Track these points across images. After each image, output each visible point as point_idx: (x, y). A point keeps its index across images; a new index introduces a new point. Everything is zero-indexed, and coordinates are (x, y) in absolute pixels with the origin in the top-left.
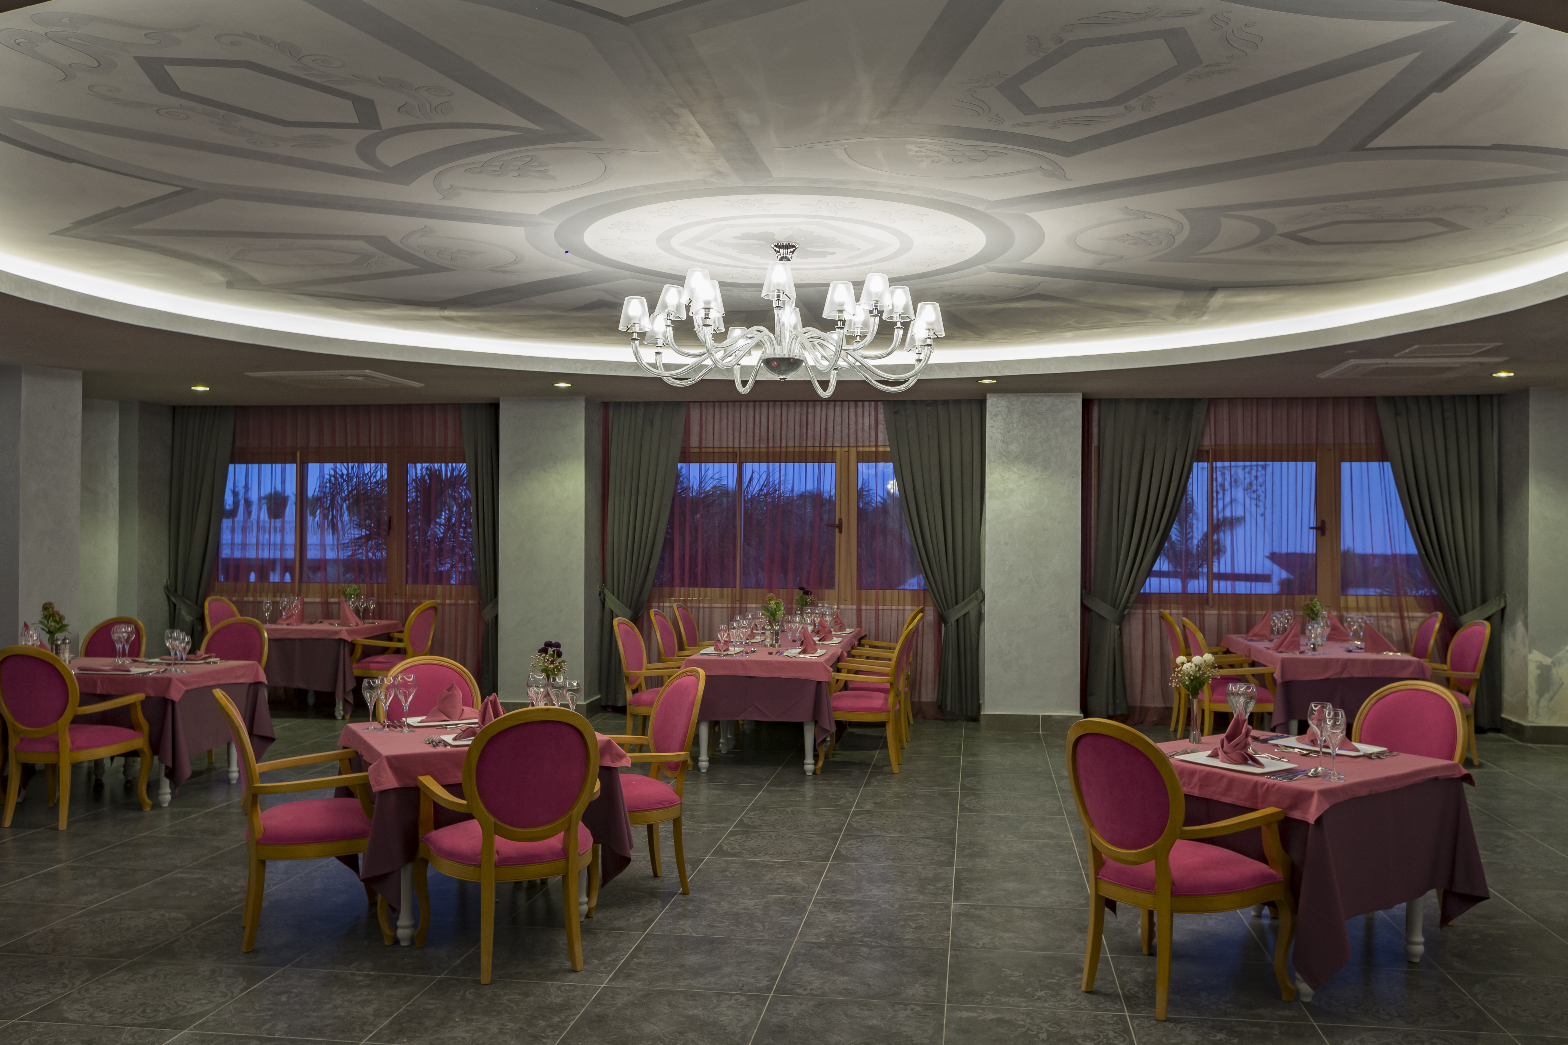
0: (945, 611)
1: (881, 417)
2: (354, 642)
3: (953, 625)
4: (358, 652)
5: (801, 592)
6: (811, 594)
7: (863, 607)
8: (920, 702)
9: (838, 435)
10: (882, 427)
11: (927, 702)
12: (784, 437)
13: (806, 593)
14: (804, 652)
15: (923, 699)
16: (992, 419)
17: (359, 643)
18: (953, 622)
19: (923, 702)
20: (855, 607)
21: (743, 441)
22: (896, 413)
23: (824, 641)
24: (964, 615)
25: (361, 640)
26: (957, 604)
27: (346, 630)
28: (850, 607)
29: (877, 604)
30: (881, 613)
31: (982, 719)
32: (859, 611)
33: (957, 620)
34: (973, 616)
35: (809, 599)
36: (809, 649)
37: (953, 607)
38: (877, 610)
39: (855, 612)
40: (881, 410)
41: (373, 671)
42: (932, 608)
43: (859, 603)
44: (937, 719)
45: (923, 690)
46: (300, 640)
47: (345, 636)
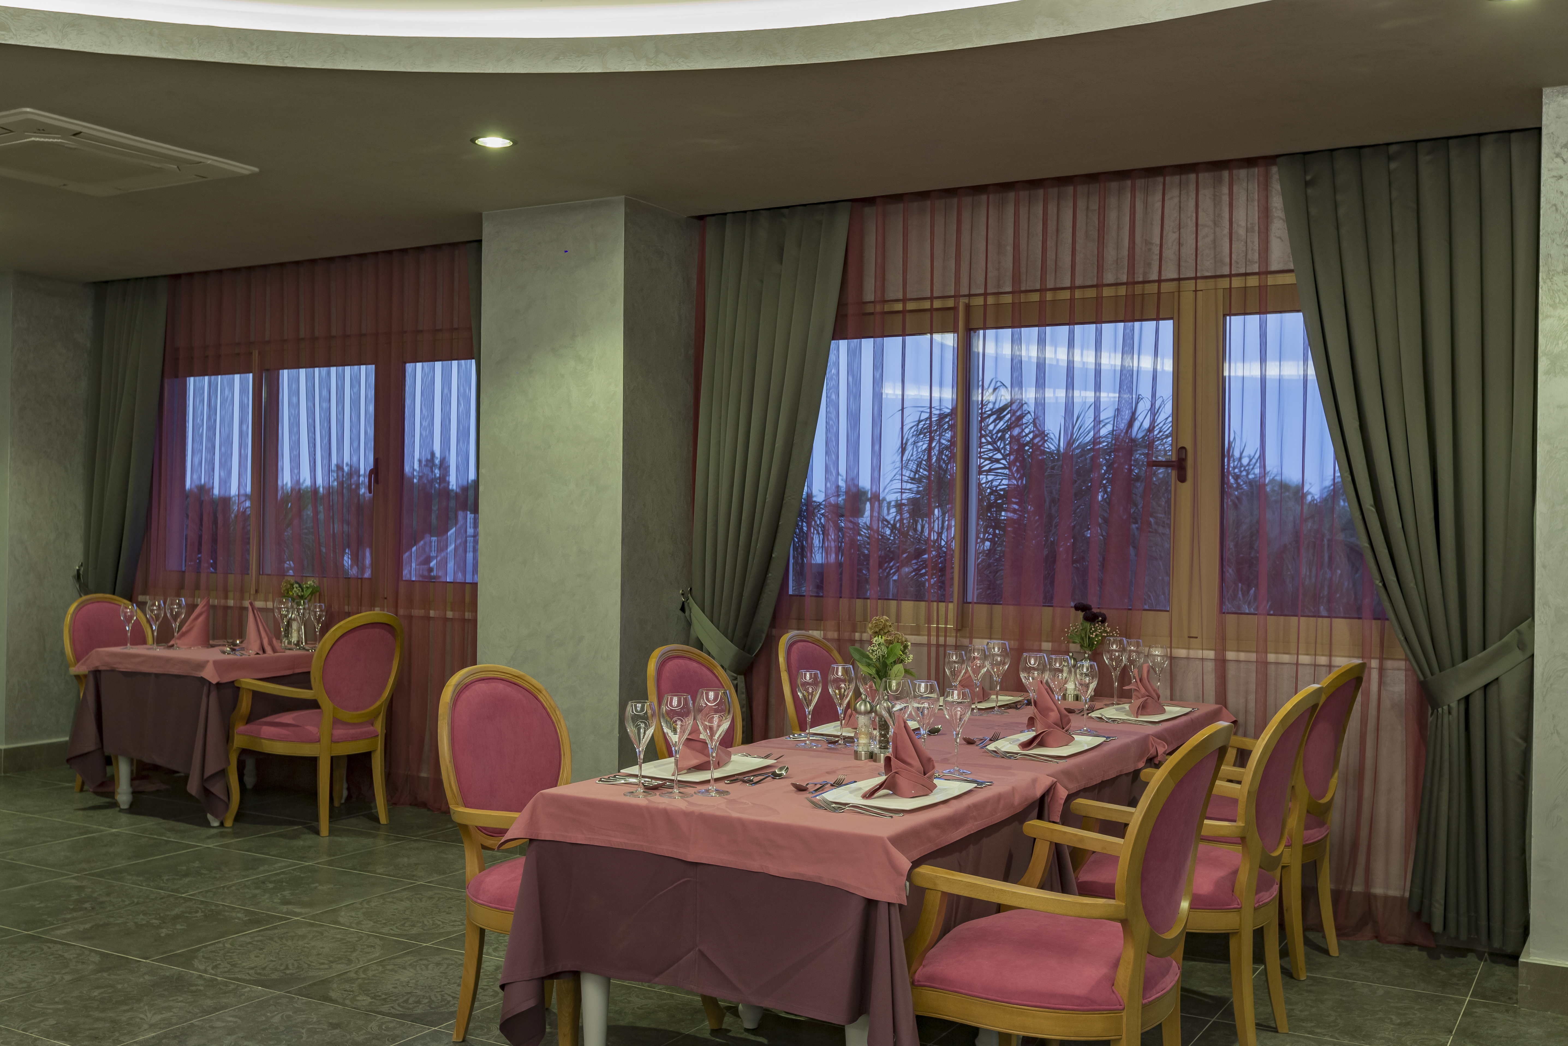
0: (1432, 674)
1: (1277, 202)
2: (236, 684)
3: (1454, 712)
4: (245, 704)
5: (1081, 614)
6: (1103, 621)
7: (1230, 655)
8: (1369, 897)
9: (1170, 253)
10: (1279, 228)
11: (1386, 898)
12: (1050, 263)
13: (1092, 617)
14: (891, 786)
15: (1378, 890)
16: (1558, 155)
17: (244, 686)
18: (1454, 705)
19: (1375, 896)
20: (1211, 654)
21: (965, 280)
22: (1307, 184)
23: (1042, 744)
24: (1486, 687)
25: (250, 682)
26: (1465, 657)
28: (1199, 654)
29: (1262, 648)
31: (1522, 971)
32: (1221, 663)
33: (1467, 699)
34: (1510, 689)
35: (1096, 631)
36: (903, 782)
37: (1453, 665)
38: (1263, 665)
39: (1210, 666)
40: (1276, 186)
42: (1402, 664)
43: (1221, 646)
44: (1409, 944)
45: (1378, 867)
46: (157, 675)
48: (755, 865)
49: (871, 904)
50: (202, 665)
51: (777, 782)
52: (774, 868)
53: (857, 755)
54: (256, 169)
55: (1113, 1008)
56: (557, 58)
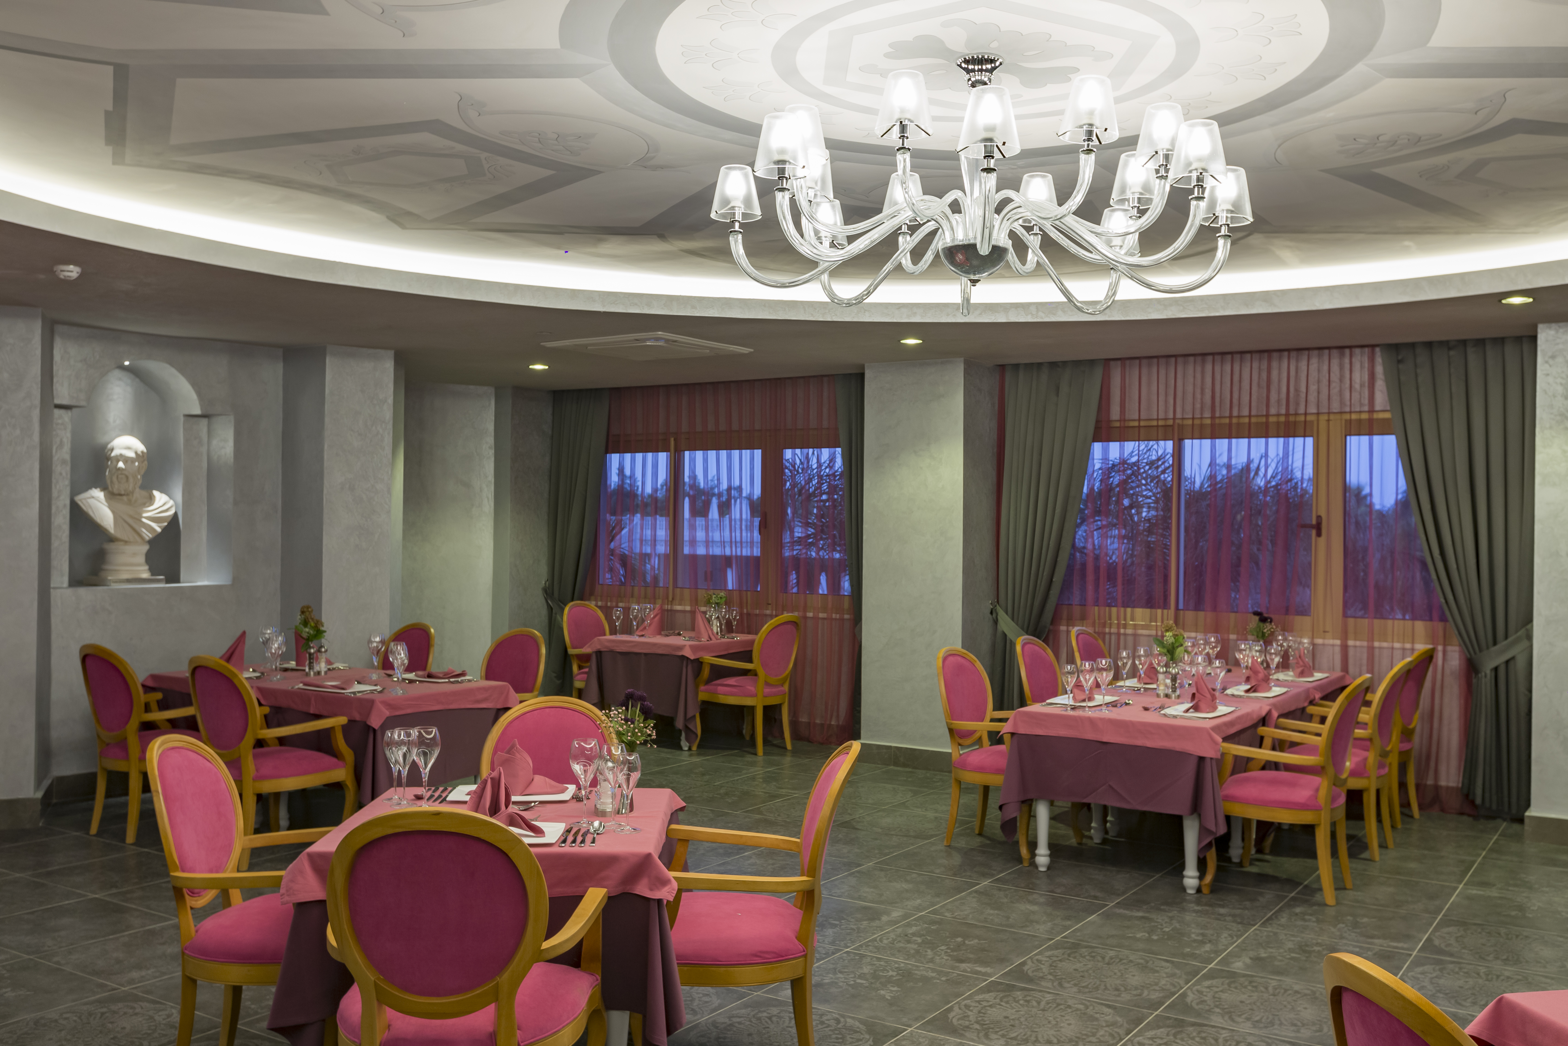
0: (1475, 653)
1: (1379, 369)
2: (701, 660)
3: (1488, 676)
4: (706, 672)
5: (1257, 618)
6: (1271, 622)
7: (1351, 643)
8: (1437, 787)
9: (1312, 397)
10: (1380, 385)
11: (1448, 788)
12: (1235, 401)
13: (1263, 620)
14: (1196, 708)
15: (1443, 783)
16: (1547, 362)
17: (706, 661)
18: (1488, 672)
19: (1441, 787)
20: (1338, 642)
21: (1179, 410)
22: (1399, 362)
23: (1255, 691)
24: (1507, 662)
25: (709, 659)
26: (1495, 643)
27: (691, 646)
28: (1331, 642)
29: (1371, 639)
30: (1377, 652)
31: (1526, 821)
32: (1345, 648)
33: (1496, 669)
34: (1521, 663)
35: (1267, 628)
36: (1202, 705)
37: (1488, 648)
38: (1371, 649)
39: (1338, 650)
40: (1379, 360)
41: (720, 696)
42: (1457, 648)
43: (1345, 637)
44: (1462, 814)
45: (1443, 769)
46: (646, 654)
47: (688, 653)
48: (1139, 742)
49: (1201, 759)
50: (681, 648)
51: (1128, 707)
52: (1149, 744)
53: (1158, 696)
54: (752, 350)
55: (1317, 808)
56: (981, 314)
